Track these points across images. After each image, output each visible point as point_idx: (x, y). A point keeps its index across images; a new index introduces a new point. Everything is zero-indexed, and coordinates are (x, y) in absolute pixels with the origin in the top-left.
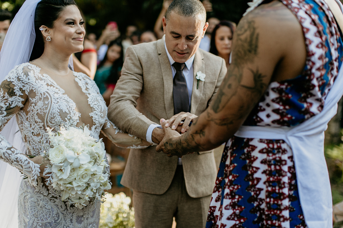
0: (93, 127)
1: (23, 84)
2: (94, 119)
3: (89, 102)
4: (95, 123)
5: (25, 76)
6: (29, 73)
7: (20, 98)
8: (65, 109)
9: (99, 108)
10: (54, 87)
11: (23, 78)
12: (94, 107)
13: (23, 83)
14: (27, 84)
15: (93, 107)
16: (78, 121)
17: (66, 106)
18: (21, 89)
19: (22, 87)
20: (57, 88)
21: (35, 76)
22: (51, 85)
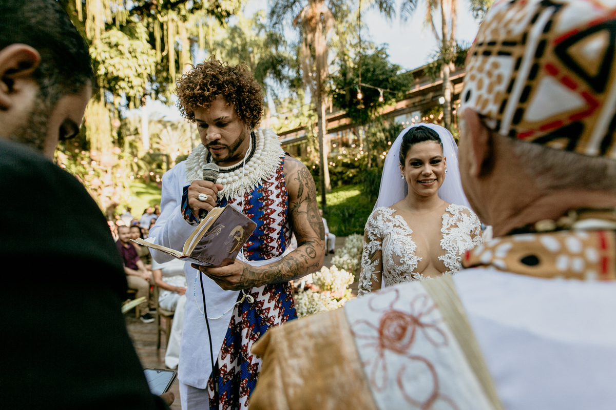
1: (373, 229)
3: (441, 243)
5: (374, 220)
6: (378, 217)
7: (376, 242)
8: (399, 252)
9: (454, 250)
10: (401, 227)
12: (448, 250)
13: (373, 227)
14: (376, 227)
15: (446, 249)
16: (416, 266)
17: (401, 249)
18: (372, 233)
20: (404, 229)
22: (399, 226)
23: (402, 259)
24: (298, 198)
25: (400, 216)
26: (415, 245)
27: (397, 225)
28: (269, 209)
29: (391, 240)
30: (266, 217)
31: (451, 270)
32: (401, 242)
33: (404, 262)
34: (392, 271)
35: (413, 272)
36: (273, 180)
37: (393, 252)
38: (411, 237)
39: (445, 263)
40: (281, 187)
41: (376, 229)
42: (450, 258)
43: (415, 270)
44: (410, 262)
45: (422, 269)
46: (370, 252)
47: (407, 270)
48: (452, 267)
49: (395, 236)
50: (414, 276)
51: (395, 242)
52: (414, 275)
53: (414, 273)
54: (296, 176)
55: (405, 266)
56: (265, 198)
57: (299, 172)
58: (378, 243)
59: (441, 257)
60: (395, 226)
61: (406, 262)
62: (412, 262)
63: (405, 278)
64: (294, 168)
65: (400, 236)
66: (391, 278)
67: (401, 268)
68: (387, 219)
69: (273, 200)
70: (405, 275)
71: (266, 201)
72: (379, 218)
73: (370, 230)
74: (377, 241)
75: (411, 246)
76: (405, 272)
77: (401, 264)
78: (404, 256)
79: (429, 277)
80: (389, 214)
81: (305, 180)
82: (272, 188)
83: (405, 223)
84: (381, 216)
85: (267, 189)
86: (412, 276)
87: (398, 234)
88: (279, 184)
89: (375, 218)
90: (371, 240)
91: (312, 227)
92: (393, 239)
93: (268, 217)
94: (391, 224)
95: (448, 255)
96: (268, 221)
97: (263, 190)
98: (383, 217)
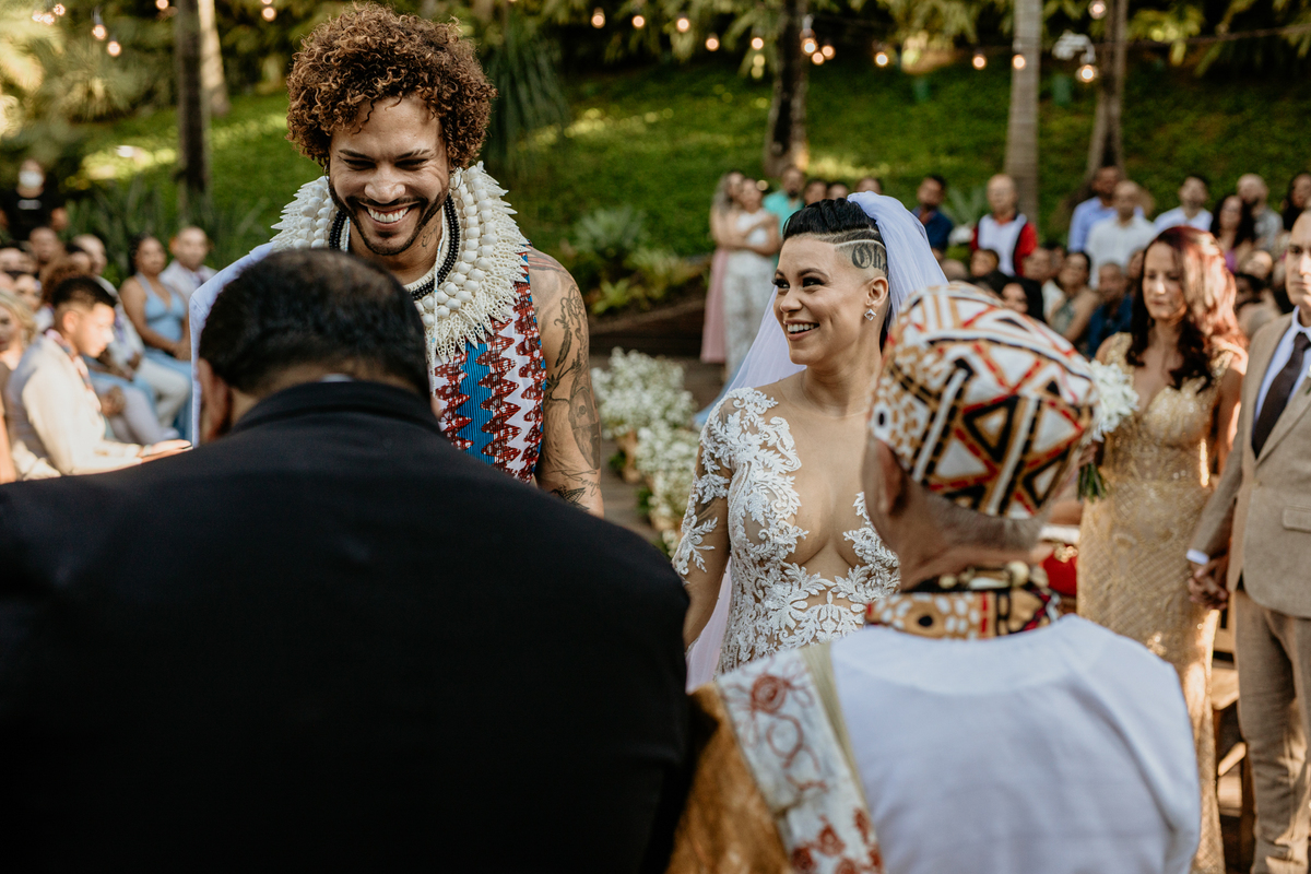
0: (856, 570)
1: (715, 444)
2: (859, 548)
4: (861, 558)
6: (730, 418)
7: (716, 477)
10: (777, 452)
11: (717, 429)
13: (715, 440)
14: (722, 442)
16: (793, 550)
17: (764, 506)
19: (713, 451)
20: (783, 456)
21: (742, 425)
22: (774, 448)
23: (764, 531)
24: (557, 365)
25: (784, 421)
26: (797, 500)
27: (770, 444)
28: (503, 403)
29: (748, 482)
30: (498, 424)
31: (867, 565)
32: (766, 491)
33: (768, 538)
34: (742, 554)
35: (784, 560)
36: (510, 331)
37: (747, 511)
38: (793, 478)
39: (857, 548)
40: (532, 349)
41: (722, 448)
42: (868, 538)
43: (790, 558)
44: (781, 540)
45: (805, 556)
46: (701, 498)
47: (772, 555)
48: (870, 558)
49: (758, 474)
50: (786, 571)
51: (755, 490)
52: (786, 568)
53: (786, 565)
54: (557, 314)
55: (769, 546)
56: (495, 378)
57: (564, 302)
58: (722, 480)
59: (850, 533)
60: (764, 446)
61: (771, 537)
62: (785, 536)
63: (767, 572)
64: (553, 292)
65: (770, 476)
66: (742, 568)
67: (764, 550)
68: (752, 423)
69: (512, 384)
70: (768, 565)
71: (498, 387)
72: (734, 420)
73: (709, 445)
74: (721, 475)
75: (788, 501)
76: (769, 560)
77: (761, 542)
78: (768, 524)
79: (818, 575)
80: (759, 410)
81: (575, 321)
82: (510, 353)
83: (789, 441)
84: (738, 414)
85: (497, 355)
86: (783, 569)
87: (767, 468)
88: (527, 343)
89: (724, 419)
90: (707, 472)
91: (577, 440)
92: (753, 480)
93: (502, 423)
94: (756, 440)
95: (865, 529)
96: (502, 432)
97: (488, 359)
98: (742, 418)
